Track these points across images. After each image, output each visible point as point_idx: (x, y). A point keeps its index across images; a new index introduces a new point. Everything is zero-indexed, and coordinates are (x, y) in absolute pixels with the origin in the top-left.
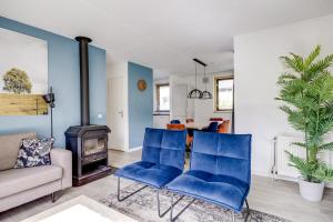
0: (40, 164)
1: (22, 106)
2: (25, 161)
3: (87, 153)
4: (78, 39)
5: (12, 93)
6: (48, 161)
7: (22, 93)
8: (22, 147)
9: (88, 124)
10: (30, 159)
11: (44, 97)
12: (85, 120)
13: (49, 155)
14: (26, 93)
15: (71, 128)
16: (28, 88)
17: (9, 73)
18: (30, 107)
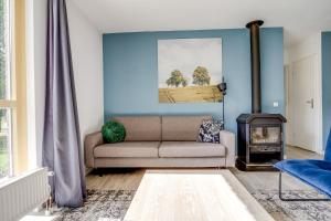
0: (212, 141)
1: (204, 95)
2: (202, 137)
3: (256, 141)
4: (249, 25)
5: (198, 85)
6: (217, 140)
7: (204, 85)
8: (202, 126)
10: (206, 136)
11: (218, 86)
12: (257, 109)
13: (218, 135)
14: (206, 85)
15: (242, 115)
16: (207, 81)
17: (196, 71)
18: (209, 96)
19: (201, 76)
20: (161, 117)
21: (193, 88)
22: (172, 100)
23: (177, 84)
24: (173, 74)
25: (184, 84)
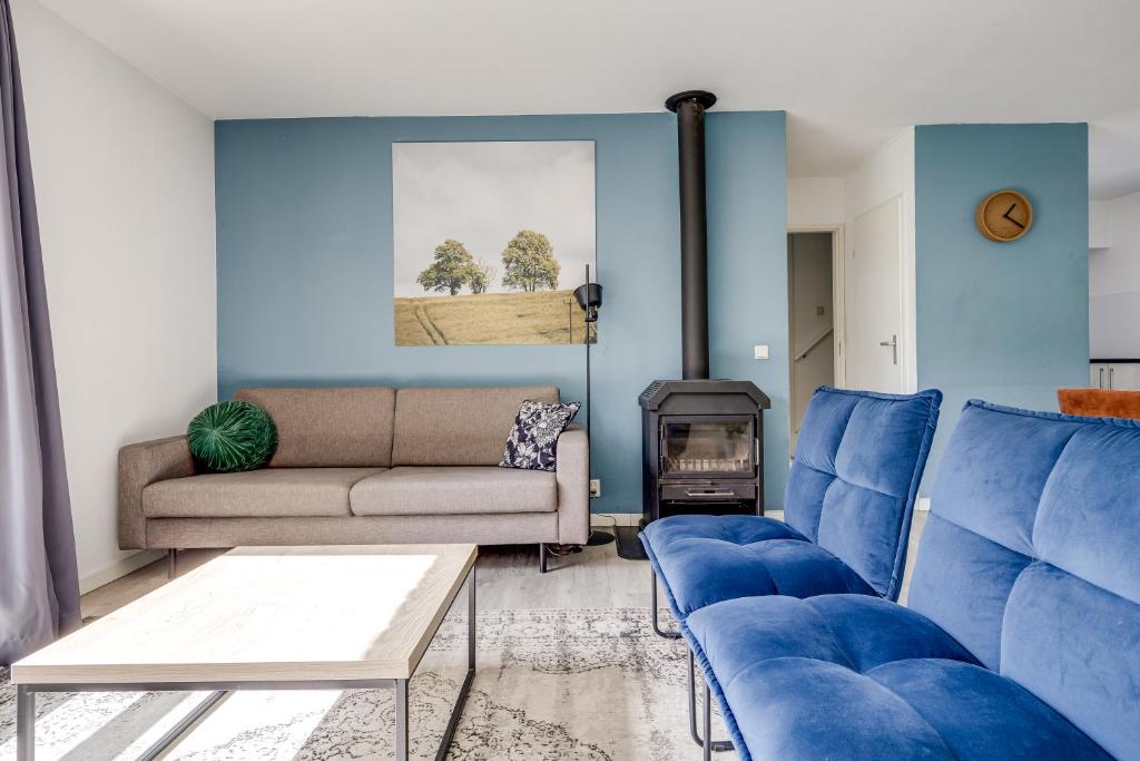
0: (534, 467)
1: (538, 322)
2: (514, 452)
5: (519, 289)
6: (549, 461)
7: (538, 290)
8: (518, 419)
9: (705, 373)
12: (694, 363)
14: (546, 289)
16: (549, 277)
17: (515, 244)
18: (555, 323)
19: (528, 260)
20: (395, 388)
21: (504, 299)
22: (438, 336)
23: (455, 285)
24: (442, 253)
25: (478, 284)
